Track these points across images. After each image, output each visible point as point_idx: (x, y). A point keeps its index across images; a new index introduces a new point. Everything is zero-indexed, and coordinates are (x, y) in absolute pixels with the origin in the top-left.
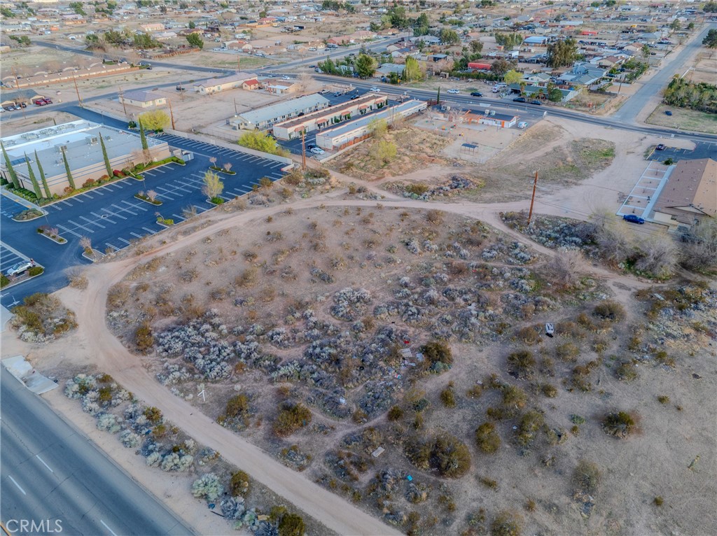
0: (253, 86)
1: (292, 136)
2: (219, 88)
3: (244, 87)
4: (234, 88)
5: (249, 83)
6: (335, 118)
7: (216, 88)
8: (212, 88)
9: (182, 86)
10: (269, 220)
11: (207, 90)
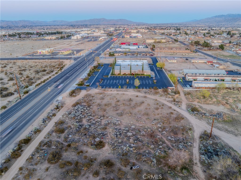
0: (210, 63)
1: (189, 80)
2: (198, 61)
3: (207, 63)
4: (204, 63)
5: (209, 62)
6: (215, 79)
7: (197, 61)
8: (195, 61)
9: (188, 59)
10: (137, 96)
11: (193, 61)
